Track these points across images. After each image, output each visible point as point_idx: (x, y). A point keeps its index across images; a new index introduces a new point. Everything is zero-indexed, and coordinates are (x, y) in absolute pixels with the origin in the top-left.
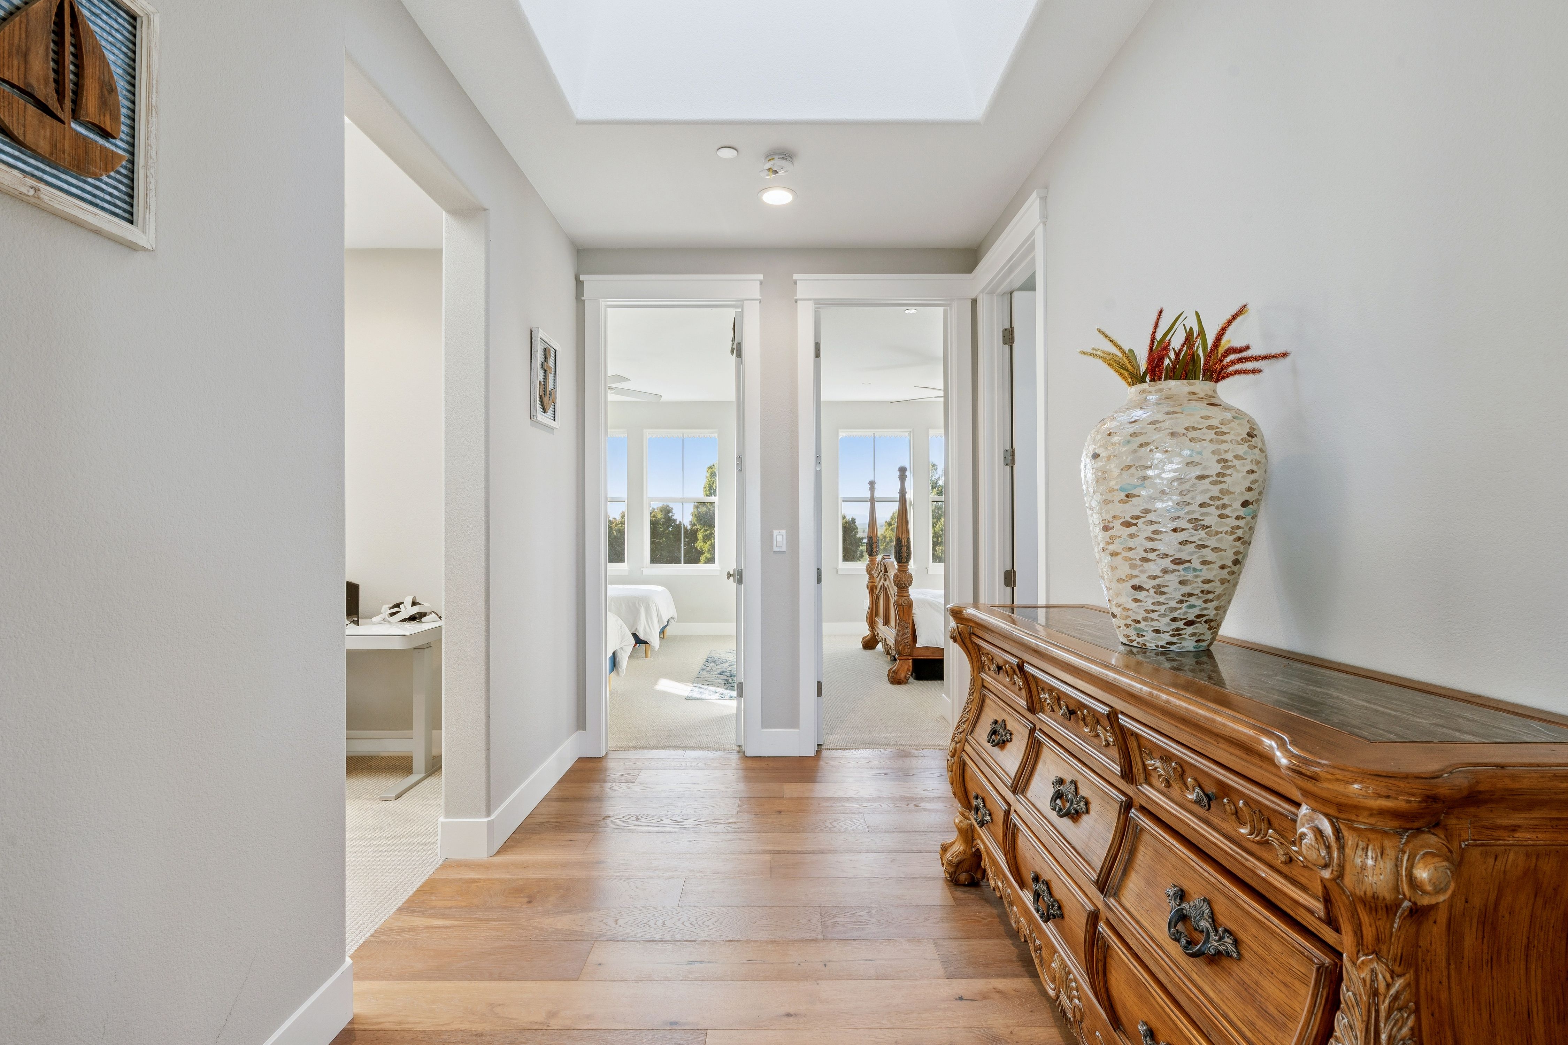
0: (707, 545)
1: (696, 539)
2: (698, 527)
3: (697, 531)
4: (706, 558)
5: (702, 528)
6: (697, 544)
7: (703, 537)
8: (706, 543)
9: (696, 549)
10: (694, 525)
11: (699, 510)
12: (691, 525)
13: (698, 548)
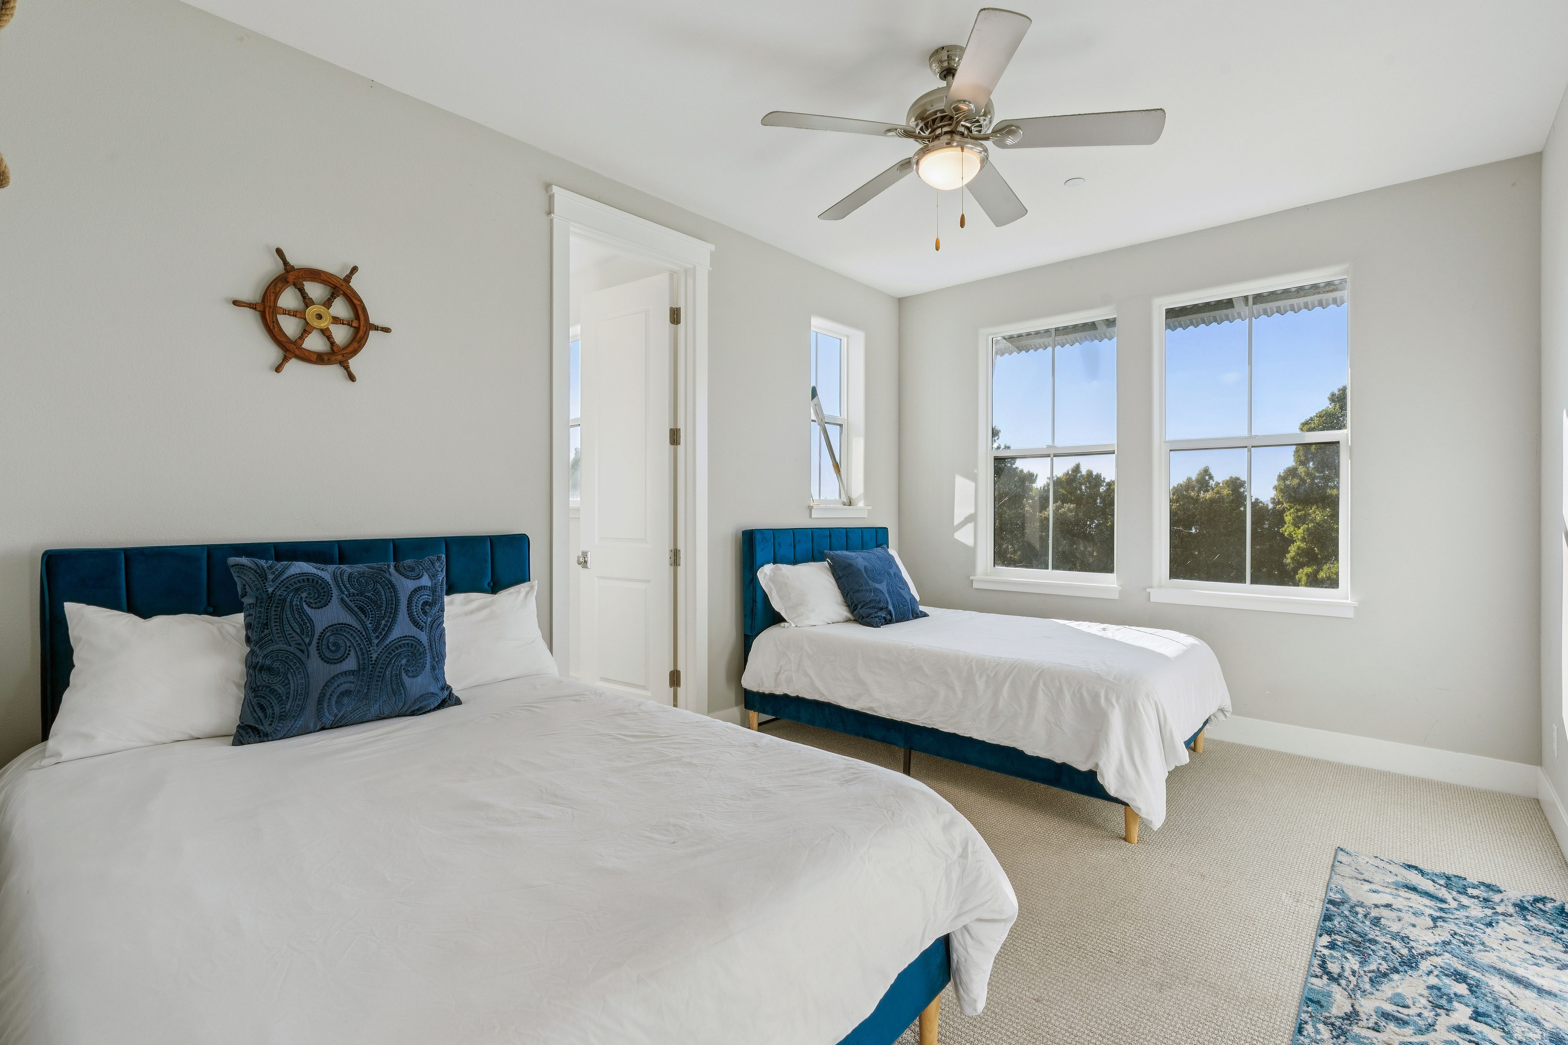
0: (1301, 531)
1: (1282, 522)
2: (1285, 505)
3: (1284, 511)
4: (1299, 548)
5: (1291, 507)
6: (1283, 529)
7: (1294, 519)
8: (1299, 528)
9: (1283, 534)
10: (1279, 503)
11: (1288, 482)
12: (1273, 503)
13: (1286, 534)
